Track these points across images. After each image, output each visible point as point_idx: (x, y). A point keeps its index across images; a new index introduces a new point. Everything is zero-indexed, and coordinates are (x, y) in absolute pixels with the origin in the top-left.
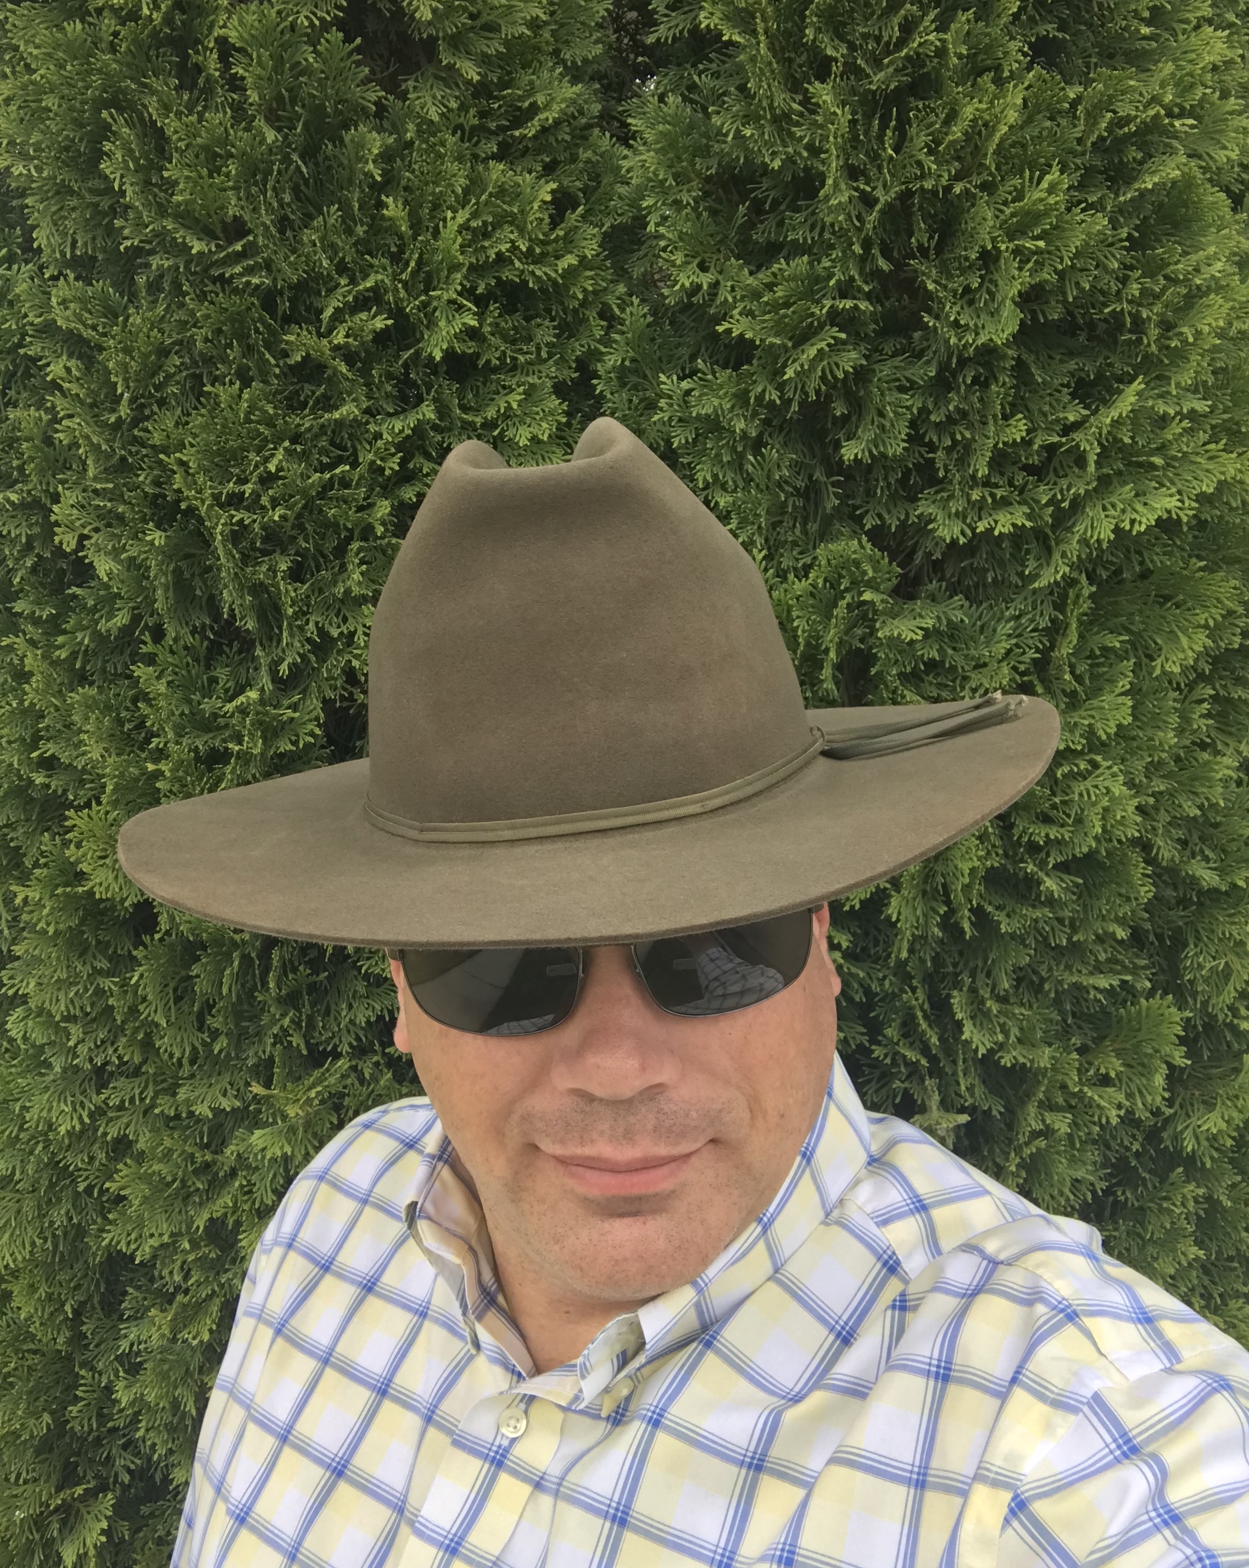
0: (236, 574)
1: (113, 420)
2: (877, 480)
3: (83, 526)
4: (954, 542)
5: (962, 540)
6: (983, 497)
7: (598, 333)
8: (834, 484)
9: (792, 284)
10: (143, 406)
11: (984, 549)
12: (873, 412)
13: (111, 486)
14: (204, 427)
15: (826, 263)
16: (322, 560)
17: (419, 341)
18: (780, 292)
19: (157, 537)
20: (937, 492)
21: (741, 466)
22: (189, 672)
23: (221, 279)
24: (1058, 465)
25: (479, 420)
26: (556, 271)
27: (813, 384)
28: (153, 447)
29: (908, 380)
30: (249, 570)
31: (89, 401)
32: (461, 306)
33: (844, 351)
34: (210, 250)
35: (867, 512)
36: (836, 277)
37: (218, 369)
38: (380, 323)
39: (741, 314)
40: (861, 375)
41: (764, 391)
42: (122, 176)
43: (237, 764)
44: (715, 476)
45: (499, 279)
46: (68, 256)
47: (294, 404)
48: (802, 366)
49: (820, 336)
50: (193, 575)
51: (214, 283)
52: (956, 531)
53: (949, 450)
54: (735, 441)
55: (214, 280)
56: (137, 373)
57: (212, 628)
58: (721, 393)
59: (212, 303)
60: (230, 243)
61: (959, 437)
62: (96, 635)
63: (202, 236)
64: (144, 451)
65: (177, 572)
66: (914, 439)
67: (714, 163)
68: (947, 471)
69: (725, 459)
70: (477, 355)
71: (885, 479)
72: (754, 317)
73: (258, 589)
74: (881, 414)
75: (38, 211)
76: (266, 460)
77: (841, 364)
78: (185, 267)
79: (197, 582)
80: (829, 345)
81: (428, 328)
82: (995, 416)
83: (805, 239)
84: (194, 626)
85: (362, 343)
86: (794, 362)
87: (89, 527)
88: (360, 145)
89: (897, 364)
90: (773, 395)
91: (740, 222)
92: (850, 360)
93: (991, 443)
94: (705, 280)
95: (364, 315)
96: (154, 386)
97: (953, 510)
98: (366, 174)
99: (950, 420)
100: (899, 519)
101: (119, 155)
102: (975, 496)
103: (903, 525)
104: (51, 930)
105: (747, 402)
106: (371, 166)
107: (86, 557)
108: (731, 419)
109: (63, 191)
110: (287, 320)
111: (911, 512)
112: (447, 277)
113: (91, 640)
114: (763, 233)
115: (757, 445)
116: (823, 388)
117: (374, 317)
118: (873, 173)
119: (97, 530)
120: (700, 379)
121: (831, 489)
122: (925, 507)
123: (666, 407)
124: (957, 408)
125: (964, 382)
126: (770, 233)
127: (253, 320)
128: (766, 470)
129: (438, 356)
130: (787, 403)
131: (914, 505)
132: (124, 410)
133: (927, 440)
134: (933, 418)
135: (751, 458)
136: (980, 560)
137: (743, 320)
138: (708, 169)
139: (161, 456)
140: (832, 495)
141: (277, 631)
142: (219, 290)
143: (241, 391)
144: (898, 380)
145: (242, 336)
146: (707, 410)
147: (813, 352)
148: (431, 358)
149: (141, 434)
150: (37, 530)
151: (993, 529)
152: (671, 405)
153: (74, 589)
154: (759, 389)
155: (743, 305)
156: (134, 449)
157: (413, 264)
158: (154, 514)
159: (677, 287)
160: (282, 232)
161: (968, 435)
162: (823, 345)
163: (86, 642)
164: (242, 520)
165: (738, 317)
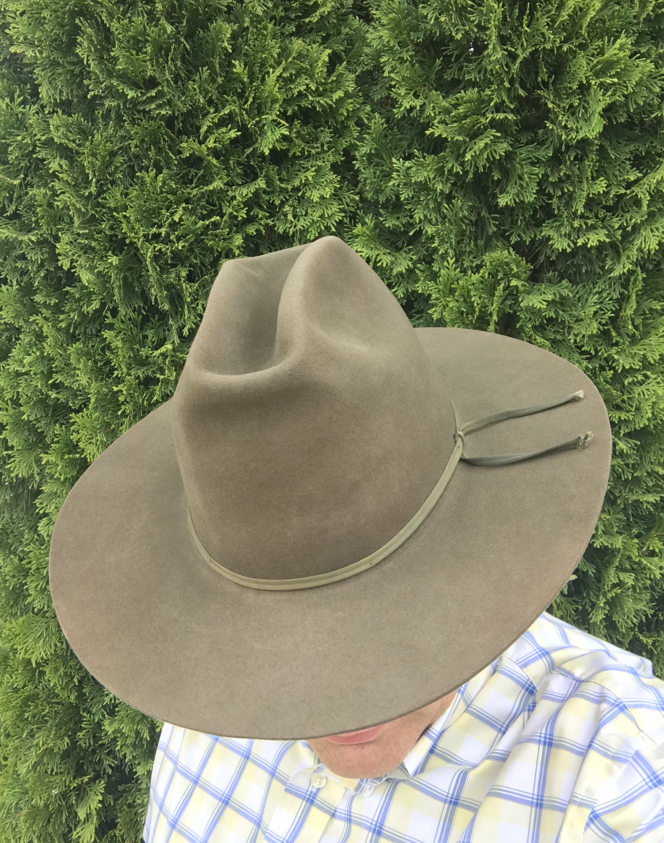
0: (158, 279)
1: (87, 194)
2: (518, 215)
3: (73, 255)
4: (564, 251)
5: (569, 250)
6: (581, 225)
7: (356, 134)
8: (492, 218)
9: (468, 105)
10: (102, 184)
11: (581, 253)
12: (516, 177)
13: (87, 231)
14: (137, 197)
15: (488, 92)
16: (204, 269)
17: (255, 143)
18: (461, 110)
19: (114, 260)
20: (553, 222)
21: (439, 211)
22: (132, 332)
23: (144, 111)
24: (623, 205)
25: (290, 187)
26: (332, 100)
27: (481, 163)
28: (109, 208)
29: (536, 158)
30: (164, 276)
31: (73, 183)
32: (280, 123)
33: (499, 142)
34: (137, 95)
35: (512, 234)
36: (494, 101)
37: (142, 162)
38: (233, 134)
39: (439, 123)
40: (509, 156)
41: (453, 166)
42: (88, 56)
43: (162, 385)
44: (425, 216)
45: (299, 106)
46: (58, 101)
47: (186, 181)
48: (475, 152)
49: (484, 135)
50: (133, 279)
51: (140, 114)
52: (565, 245)
53: (560, 198)
54: (436, 196)
55: (139, 112)
56: (99, 167)
57: (144, 308)
58: (429, 168)
59: (138, 125)
60: (148, 90)
61: (566, 190)
62: (82, 315)
63: (133, 87)
64: (104, 210)
65: (125, 279)
66: (541, 192)
67: (421, 35)
68: (559, 210)
69: (431, 206)
70: (288, 150)
71: (523, 215)
72: (447, 124)
73: (169, 287)
74: (520, 178)
75: (41, 76)
76: (172, 214)
77: (498, 150)
78: (124, 105)
79: (136, 284)
80: (491, 140)
81: (260, 135)
82: (587, 179)
83: (475, 78)
84: (135, 308)
85: (223, 145)
86: (471, 149)
87: (76, 255)
88: (219, 31)
89: (529, 149)
90: (458, 169)
91: (437, 69)
92: (503, 148)
93: (585, 194)
94: (418, 103)
95: (224, 130)
96: (109, 174)
97: (563, 233)
98: (222, 48)
99: (560, 180)
100: (530, 237)
101: (86, 44)
102: (576, 224)
103: (533, 241)
104: (62, 478)
105: (442, 174)
106: (226, 44)
107: (75, 272)
108: (434, 184)
109: (55, 64)
110: (180, 133)
111: (538, 233)
112: (271, 106)
113: (78, 317)
114: (451, 74)
115: (449, 198)
116: (488, 165)
117: (230, 130)
118: (515, 39)
119: (79, 256)
120: (416, 161)
121: (491, 221)
122: (547, 231)
123: (396, 177)
124: (565, 174)
125: (569, 159)
126: (454, 75)
127: (161, 133)
128: (455, 212)
129: (267, 152)
130: (466, 173)
131: (540, 229)
132: (93, 189)
133: (547, 192)
134: (551, 179)
135: (446, 205)
136: (578, 260)
137: (440, 126)
138: (418, 38)
139: (115, 214)
140: (492, 225)
141: (180, 309)
142: (142, 117)
143: (157, 176)
144: (530, 158)
145: (156, 143)
146: (421, 179)
147: (482, 144)
148: (263, 153)
149: (102, 201)
150: (46, 256)
151: (587, 244)
152: (399, 176)
153: (67, 288)
154: (450, 166)
155: (440, 117)
156: (98, 209)
157: (251, 100)
158: (111, 246)
159: (402, 109)
160: (176, 82)
161: (571, 189)
162: (488, 140)
163: (76, 318)
164: (160, 249)
165: (437, 125)
